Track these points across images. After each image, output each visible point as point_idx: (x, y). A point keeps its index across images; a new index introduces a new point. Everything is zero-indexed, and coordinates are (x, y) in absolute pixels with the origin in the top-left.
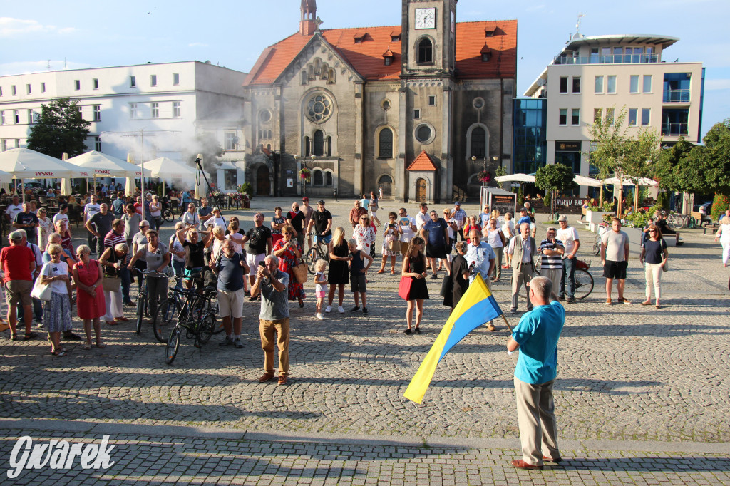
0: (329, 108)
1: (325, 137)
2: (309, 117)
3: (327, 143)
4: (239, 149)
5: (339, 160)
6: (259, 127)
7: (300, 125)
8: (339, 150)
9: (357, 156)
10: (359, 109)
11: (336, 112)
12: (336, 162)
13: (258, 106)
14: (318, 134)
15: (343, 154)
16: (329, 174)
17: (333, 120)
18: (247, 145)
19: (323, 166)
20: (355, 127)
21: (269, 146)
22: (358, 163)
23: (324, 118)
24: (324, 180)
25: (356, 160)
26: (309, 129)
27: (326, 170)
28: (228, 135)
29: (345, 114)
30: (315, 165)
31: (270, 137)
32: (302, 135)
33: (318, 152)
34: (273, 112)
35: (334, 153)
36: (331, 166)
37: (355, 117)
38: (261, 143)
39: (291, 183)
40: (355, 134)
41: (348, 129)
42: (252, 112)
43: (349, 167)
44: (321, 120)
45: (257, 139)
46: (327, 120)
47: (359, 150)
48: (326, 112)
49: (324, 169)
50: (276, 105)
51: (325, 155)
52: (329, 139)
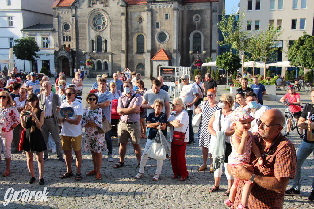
0: (106, 22)
1: (103, 40)
2: (94, 27)
3: (105, 44)
4: (51, 48)
5: (112, 54)
6: (63, 34)
7: (87, 32)
8: (112, 49)
9: (123, 52)
10: (124, 23)
11: (110, 24)
12: (110, 56)
13: (62, 20)
14: (99, 38)
15: (115, 50)
16: (106, 63)
17: (108, 29)
18: (56, 45)
19: (102, 58)
20: (121, 33)
21: (69, 45)
22: (123, 56)
23: (103, 28)
24: (103, 67)
25: (122, 54)
26: (93, 35)
27: (104, 60)
28: (44, 39)
29: (115, 26)
30: (98, 57)
31: (70, 40)
32: (89, 39)
33: (99, 49)
34: (72, 25)
35: (109, 50)
36: (107, 58)
37: (121, 28)
38: (65, 44)
39: (83, 69)
40: (121, 38)
41: (117, 35)
42: (58, 24)
43: (118, 59)
44: (101, 30)
45: (62, 41)
46: (104, 29)
47: (124, 48)
48: (104, 24)
49: (102, 60)
50: (73, 20)
51: (103, 51)
52: (106, 41)
